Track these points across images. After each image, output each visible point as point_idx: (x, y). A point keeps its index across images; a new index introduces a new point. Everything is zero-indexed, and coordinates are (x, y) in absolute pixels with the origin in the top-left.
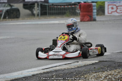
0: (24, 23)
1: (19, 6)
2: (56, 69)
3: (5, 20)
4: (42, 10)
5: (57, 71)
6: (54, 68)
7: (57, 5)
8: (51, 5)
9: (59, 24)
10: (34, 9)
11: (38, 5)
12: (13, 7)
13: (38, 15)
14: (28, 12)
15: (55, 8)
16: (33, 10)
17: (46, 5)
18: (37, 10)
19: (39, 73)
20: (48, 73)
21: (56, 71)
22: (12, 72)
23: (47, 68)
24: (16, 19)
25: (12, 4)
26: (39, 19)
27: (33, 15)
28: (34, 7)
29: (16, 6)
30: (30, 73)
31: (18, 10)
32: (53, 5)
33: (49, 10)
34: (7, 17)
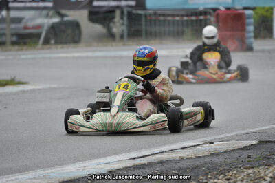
0: (90, 54)
1: (81, 16)
2: (162, 159)
3: (48, 46)
4: (129, 26)
5: (165, 162)
6: (157, 156)
7: (164, 15)
8: (150, 15)
9: (168, 56)
10: (114, 23)
11: (122, 13)
12: (66, 19)
13: (122, 37)
14: (99, 28)
15: (160, 21)
16: (112, 25)
17: (140, 15)
18: (119, 26)
19: (124, 166)
20: (143, 166)
21: (162, 163)
22: (63, 164)
23: (141, 155)
24: (72, 45)
25: (63, 12)
26: (124, 45)
27: (111, 36)
28: (114, 17)
29: (72, 15)
30: (103, 166)
31: (76, 25)
32: (155, 14)
33: (146, 25)
34: (52, 42)
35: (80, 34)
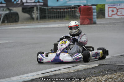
0: (23, 27)
1: (18, 10)
2: (56, 74)
3: (4, 24)
4: (41, 14)
6: (53, 72)
7: (56, 9)
8: (50, 9)
9: (58, 27)
11: (37, 8)
12: (12, 11)
13: (37, 19)
14: (27, 15)
15: (54, 11)
16: (33, 14)
17: (45, 9)
18: (36, 14)
19: (39, 77)
20: (47, 77)
21: (55, 75)
22: (11, 77)
23: (46, 72)
24: (15, 23)
25: (10, 8)
26: (38, 23)
27: (32, 19)
28: (33, 10)
29: (14, 10)
30: (29, 77)
31: (16, 14)
32: (52, 8)
33: (48, 13)
34: (6, 22)
35: (18, 18)
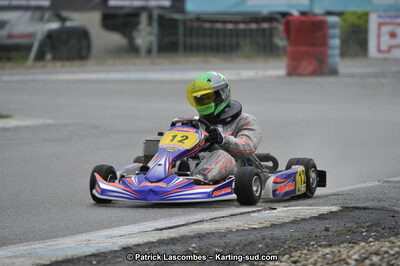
0: (103, 76)
1: (88, 20)
2: (201, 231)
3: (41, 64)
4: (161, 36)
5: (204, 236)
6: (194, 227)
7: (211, 21)
8: (191, 20)
10: (138, 31)
11: (150, 17)
12: (68, 24)
13: (149, 51)
14: (116, 39)
15: (205, 29)
16: (135, 34)
17: (176, 21)
18: (145, 35)
19: (146, 241)
20: (173, 241)
21: (200, 236)
22: (57, 237)
23: (171, 225)
24: (77, 63)
25: (65, 14)
26: (153, 64)
27: (133, 50)
28: (138, 23)
29: (78, 19)
30: (114, 240)
31: (83, 34)
32: (199, 19)
33: (185, 35)
34: (49, 56)
35: (89, 47)
